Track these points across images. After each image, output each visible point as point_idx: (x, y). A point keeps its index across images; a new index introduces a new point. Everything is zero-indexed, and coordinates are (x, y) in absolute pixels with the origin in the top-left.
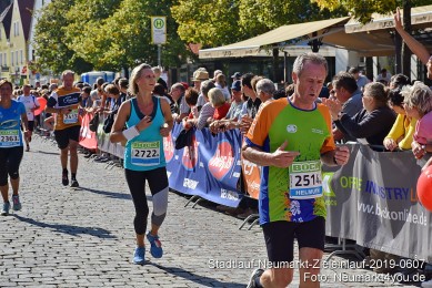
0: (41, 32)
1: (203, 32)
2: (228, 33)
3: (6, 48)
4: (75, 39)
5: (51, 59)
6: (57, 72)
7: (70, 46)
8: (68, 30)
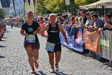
0: (37, 3)
1: (82, 1)
2: (89, 1)
3: (29, 8)
4: (47, 5)
5: (40, 11)
6: (42, 14)
7: (45, 7)
8: (45, 2)
